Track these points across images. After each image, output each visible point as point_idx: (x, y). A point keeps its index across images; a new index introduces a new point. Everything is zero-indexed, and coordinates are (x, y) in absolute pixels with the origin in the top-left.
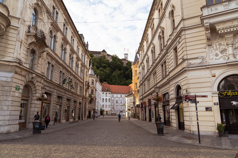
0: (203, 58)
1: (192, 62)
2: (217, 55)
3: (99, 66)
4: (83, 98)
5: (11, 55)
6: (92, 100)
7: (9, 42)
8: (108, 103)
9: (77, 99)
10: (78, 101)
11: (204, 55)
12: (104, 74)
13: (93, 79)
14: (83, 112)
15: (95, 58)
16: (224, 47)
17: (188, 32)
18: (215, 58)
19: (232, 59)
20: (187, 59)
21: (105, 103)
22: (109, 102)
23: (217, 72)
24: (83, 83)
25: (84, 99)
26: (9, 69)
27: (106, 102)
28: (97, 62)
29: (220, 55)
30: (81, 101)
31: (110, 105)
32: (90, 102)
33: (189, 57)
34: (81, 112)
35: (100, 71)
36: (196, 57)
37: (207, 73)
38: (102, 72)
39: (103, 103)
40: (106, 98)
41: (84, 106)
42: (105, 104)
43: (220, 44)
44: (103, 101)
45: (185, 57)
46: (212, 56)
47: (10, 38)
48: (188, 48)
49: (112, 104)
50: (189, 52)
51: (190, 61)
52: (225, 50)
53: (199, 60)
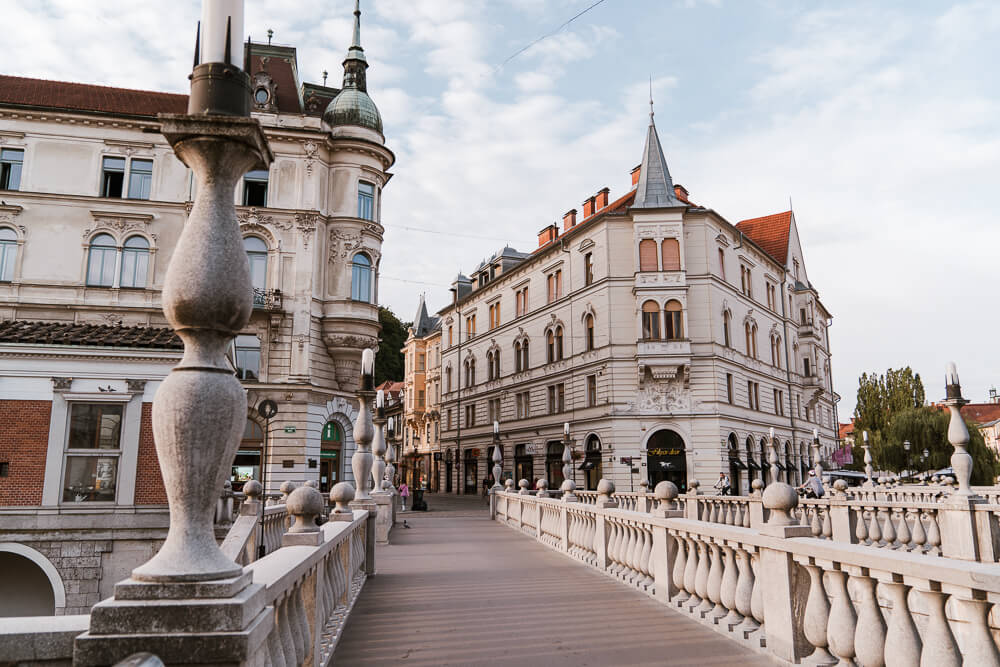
0: (633, 405)
1: (620, 407)
2: (649, 403)
11: (633, 400)
16: (657, 394)
18: (646, 406)
19: (665, 412)
20: (613, 403)
23: (648, 425)
29: (653, 404)
33: (618, 400)
36: (625, 401)
37: (635, 425)
46: (643, 403)
48: (615, 388)
50: (616, 394)
51: (617, 406)
52: (658, 398)
53: (627, 407)
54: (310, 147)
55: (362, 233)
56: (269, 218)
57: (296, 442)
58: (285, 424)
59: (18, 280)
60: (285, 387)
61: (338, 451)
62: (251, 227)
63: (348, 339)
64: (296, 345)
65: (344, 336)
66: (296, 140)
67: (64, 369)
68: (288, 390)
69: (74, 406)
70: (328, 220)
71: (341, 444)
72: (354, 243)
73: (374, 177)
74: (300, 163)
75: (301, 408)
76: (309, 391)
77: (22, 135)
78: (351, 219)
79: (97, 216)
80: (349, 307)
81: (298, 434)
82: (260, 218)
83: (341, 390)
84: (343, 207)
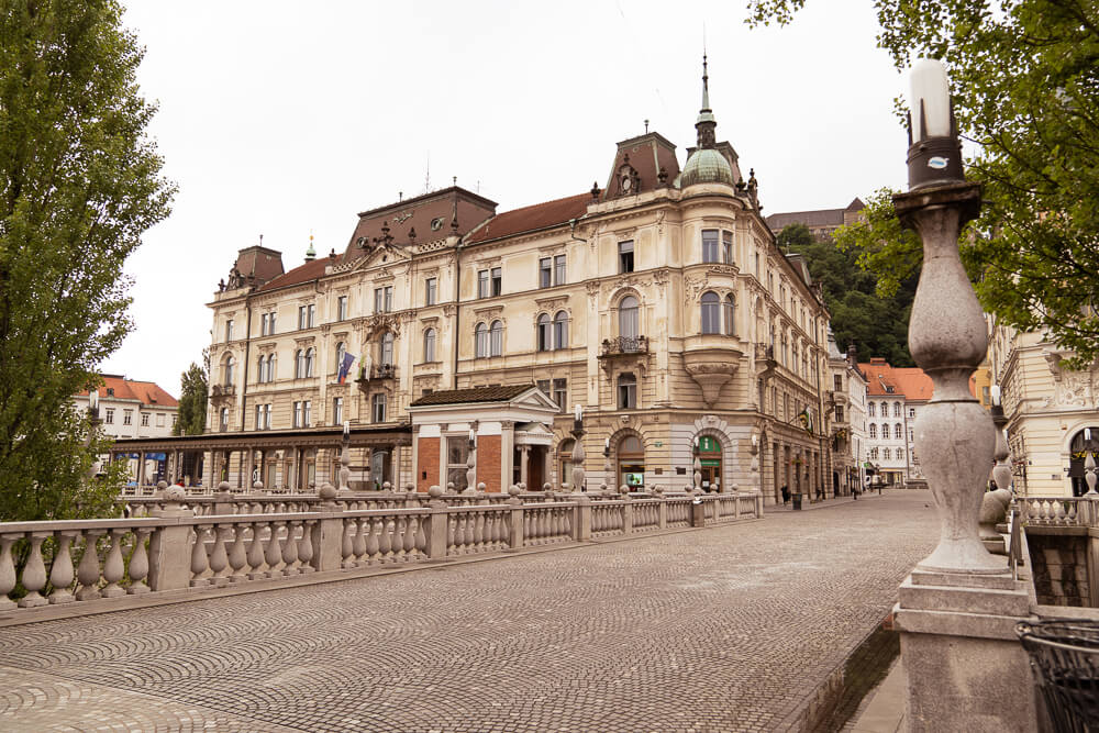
0: (1050, 401)
1: (1034, 404)
2: (1070, 397)
3: (842, 282)
4: (820, 440)
5: (745, 400)
6: (840, 441)
7: (742, 382)
8: (894, 442)
9: (811, 446)
10: (813, 451)
11: (1051, 394)
12: (867, 318)
13: (838, 372)
14: (825, 478)
15: (820, 250)
16: (1079, 385)
17: (1027, 355)
18: (1066, 400)
19: (1089, 406)
20: (1027, 400)
21: (880, 441)
22: (898, 435)
23: (1070, 423)
24: (817, 400)
25: (823, 443)
26: (746, 421)
27: (886, 435)
28: (831, 265)
29: (1074, 397)
30: (818, 448)
31: (904, 448)
32: (836, 447)
33: (1029, 396)
34: (819, 476)
35: (848, 305)
36: (1039, 396)
37: (1054, 424)
38: (857, 312)
39: (874, 443)
40: (885, 420)
41: (824, 461)
42: (880, 443)
43: (1074, 380)
44: (873, 435)
45: (1023, 396)
46: (1062, 397)
47: (741, 376)
48: (1028, 382)
49: (910, 446)
50: (1028, 389)
51: (1030, 403)
52: (1081, 390)
53: (1044, 404)
54: (658, 215)
55: (707, 275)
56: (636, 280)
57: (663, 454)
58: (655, 440)
59: (504, 355)
60: (652, 412)
61: (720, 460)
62: (625, 289)
63: (700, 368)
64: (659, 377)
65: (697, 365)
66: (648, 213)
67: (444, 418)
68: (654, 414)
69: (450, 439)
70: (681, 270)
71: (721, 455)
72: (701, 285)
73: (716, 223)
74: (653, 229)
75: (665, 427)
76: (671, 413)
77: (500, 258)
78: (696, 266)
79: (539, 302)
80: (700, 340)
81: (665, 448)
82: (630, 282)
83: (712, 409)
84: (692, 257)
